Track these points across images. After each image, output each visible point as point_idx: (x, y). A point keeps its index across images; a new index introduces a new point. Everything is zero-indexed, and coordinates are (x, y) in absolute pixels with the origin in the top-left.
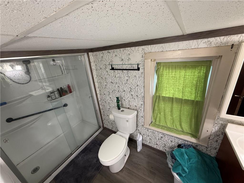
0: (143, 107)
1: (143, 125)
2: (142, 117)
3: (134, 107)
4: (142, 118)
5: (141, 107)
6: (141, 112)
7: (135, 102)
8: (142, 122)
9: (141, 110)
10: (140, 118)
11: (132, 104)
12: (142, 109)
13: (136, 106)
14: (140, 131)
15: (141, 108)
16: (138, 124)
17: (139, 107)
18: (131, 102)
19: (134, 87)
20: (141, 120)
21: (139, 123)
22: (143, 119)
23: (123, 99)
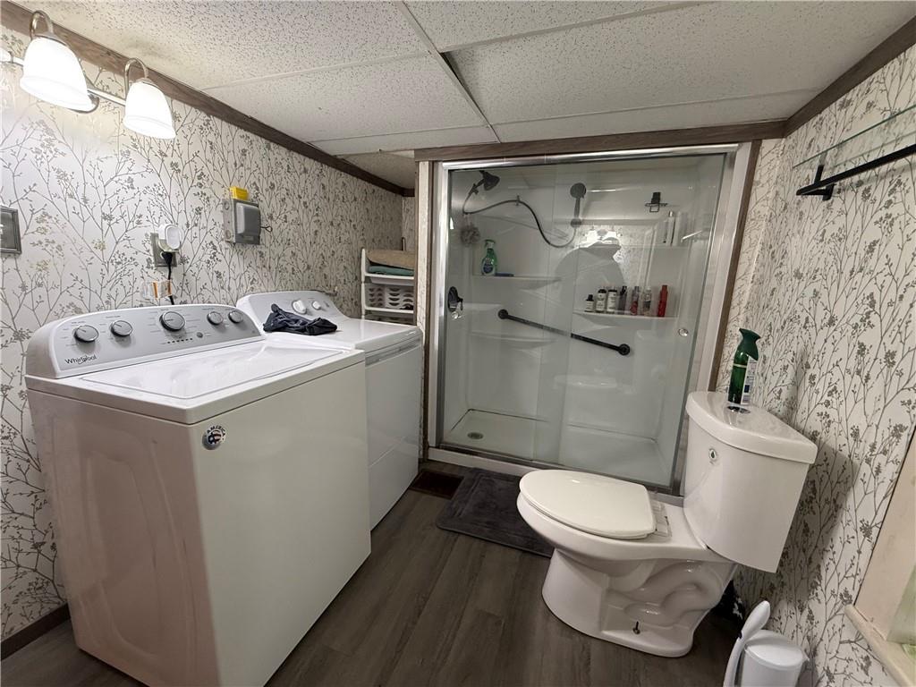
0: (898, 451)
1: (846, 598)
2: (867, 531)
3: (842, 440)
4: (861, 534)
5: (885, 452)
6: (871, 489)
7: (860, 405)
8: (853, 571)
9: (878, 471)
10: (850, 531)
11: (842, 415)
12: (889, 471)
13: (856, 434)
14: (818, 630)
15: (881, 459)
16: (823, 573)
17: (873, 447)
18: (842, 398)
19: (892, 295)
20: (851, 549)
21: (832, 567)
22: (867, 547)
23: (810, 372)
